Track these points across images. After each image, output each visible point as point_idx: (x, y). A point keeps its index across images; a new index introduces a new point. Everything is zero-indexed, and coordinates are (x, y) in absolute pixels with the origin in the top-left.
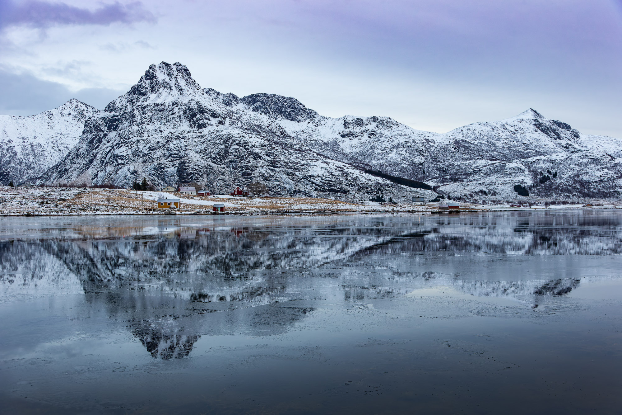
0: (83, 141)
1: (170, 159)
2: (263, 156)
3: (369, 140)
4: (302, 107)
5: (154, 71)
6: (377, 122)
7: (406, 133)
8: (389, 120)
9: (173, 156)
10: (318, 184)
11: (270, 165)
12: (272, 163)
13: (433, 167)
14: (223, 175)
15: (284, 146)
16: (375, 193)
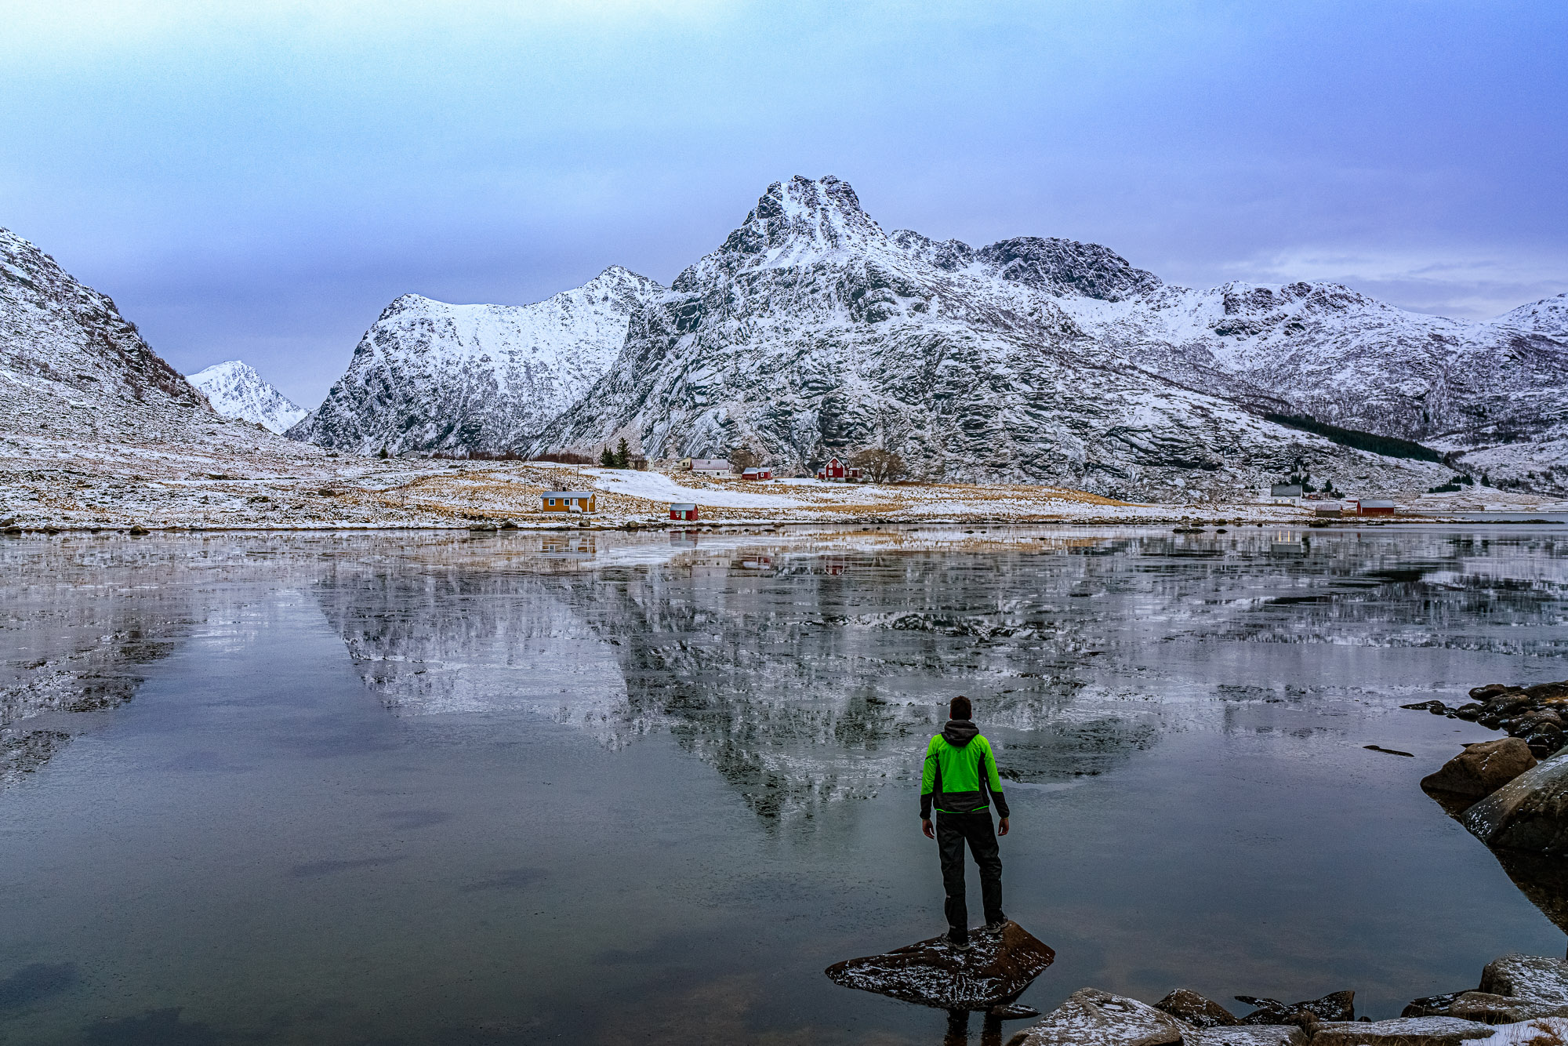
0: (627, 356)
1: (805, 392)
2: (1014, 384)
3: (1286, 342)
4: (1121, 266)
5: (778, 198)
6: (1309, 295)
7: (1382, 321)
8: (1339, 291)
9: (810, 385)
10: (1144, 447)
11: (1029, 404)
12: (1036, 399)
13: (1451, 404)
14: (919, 427)
15: (1065, 359)
16: (1287, 470)
